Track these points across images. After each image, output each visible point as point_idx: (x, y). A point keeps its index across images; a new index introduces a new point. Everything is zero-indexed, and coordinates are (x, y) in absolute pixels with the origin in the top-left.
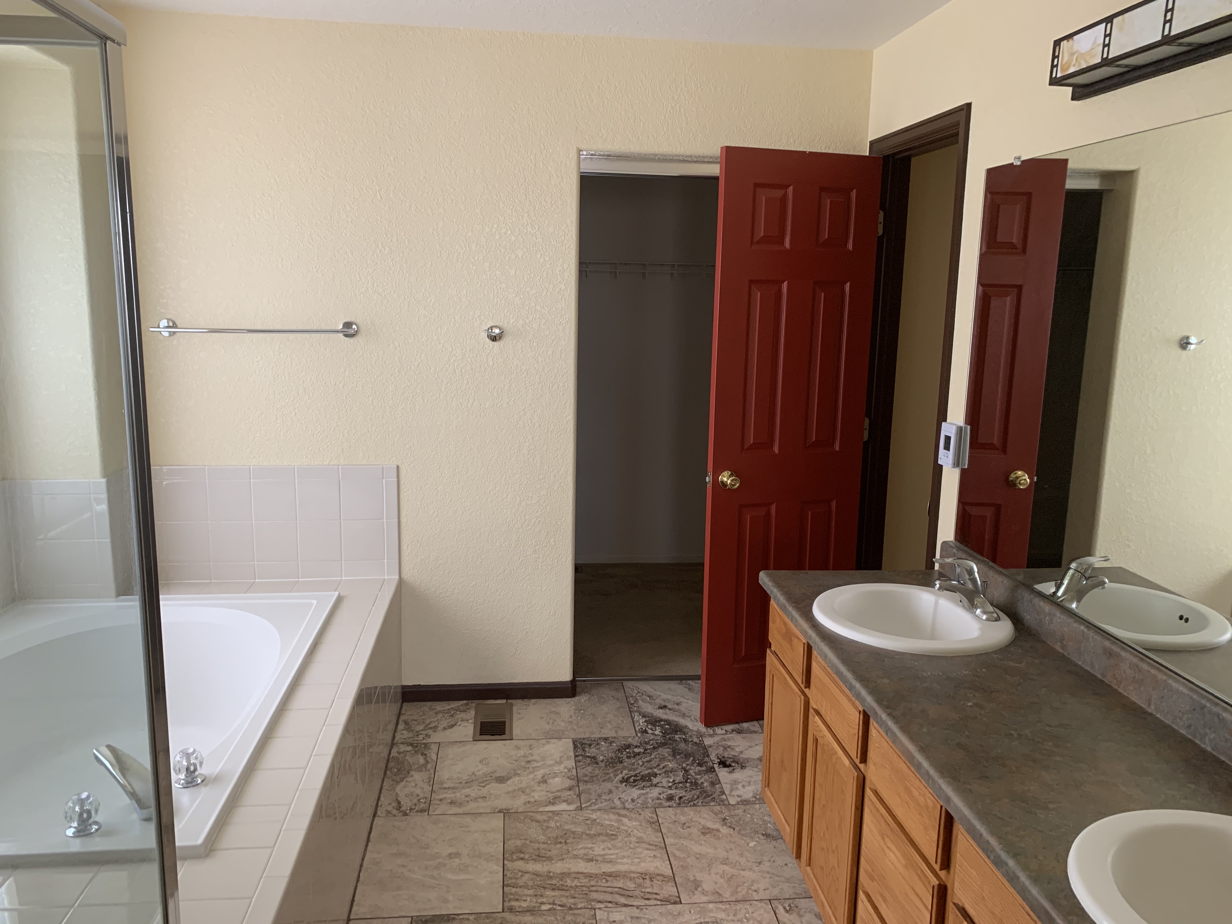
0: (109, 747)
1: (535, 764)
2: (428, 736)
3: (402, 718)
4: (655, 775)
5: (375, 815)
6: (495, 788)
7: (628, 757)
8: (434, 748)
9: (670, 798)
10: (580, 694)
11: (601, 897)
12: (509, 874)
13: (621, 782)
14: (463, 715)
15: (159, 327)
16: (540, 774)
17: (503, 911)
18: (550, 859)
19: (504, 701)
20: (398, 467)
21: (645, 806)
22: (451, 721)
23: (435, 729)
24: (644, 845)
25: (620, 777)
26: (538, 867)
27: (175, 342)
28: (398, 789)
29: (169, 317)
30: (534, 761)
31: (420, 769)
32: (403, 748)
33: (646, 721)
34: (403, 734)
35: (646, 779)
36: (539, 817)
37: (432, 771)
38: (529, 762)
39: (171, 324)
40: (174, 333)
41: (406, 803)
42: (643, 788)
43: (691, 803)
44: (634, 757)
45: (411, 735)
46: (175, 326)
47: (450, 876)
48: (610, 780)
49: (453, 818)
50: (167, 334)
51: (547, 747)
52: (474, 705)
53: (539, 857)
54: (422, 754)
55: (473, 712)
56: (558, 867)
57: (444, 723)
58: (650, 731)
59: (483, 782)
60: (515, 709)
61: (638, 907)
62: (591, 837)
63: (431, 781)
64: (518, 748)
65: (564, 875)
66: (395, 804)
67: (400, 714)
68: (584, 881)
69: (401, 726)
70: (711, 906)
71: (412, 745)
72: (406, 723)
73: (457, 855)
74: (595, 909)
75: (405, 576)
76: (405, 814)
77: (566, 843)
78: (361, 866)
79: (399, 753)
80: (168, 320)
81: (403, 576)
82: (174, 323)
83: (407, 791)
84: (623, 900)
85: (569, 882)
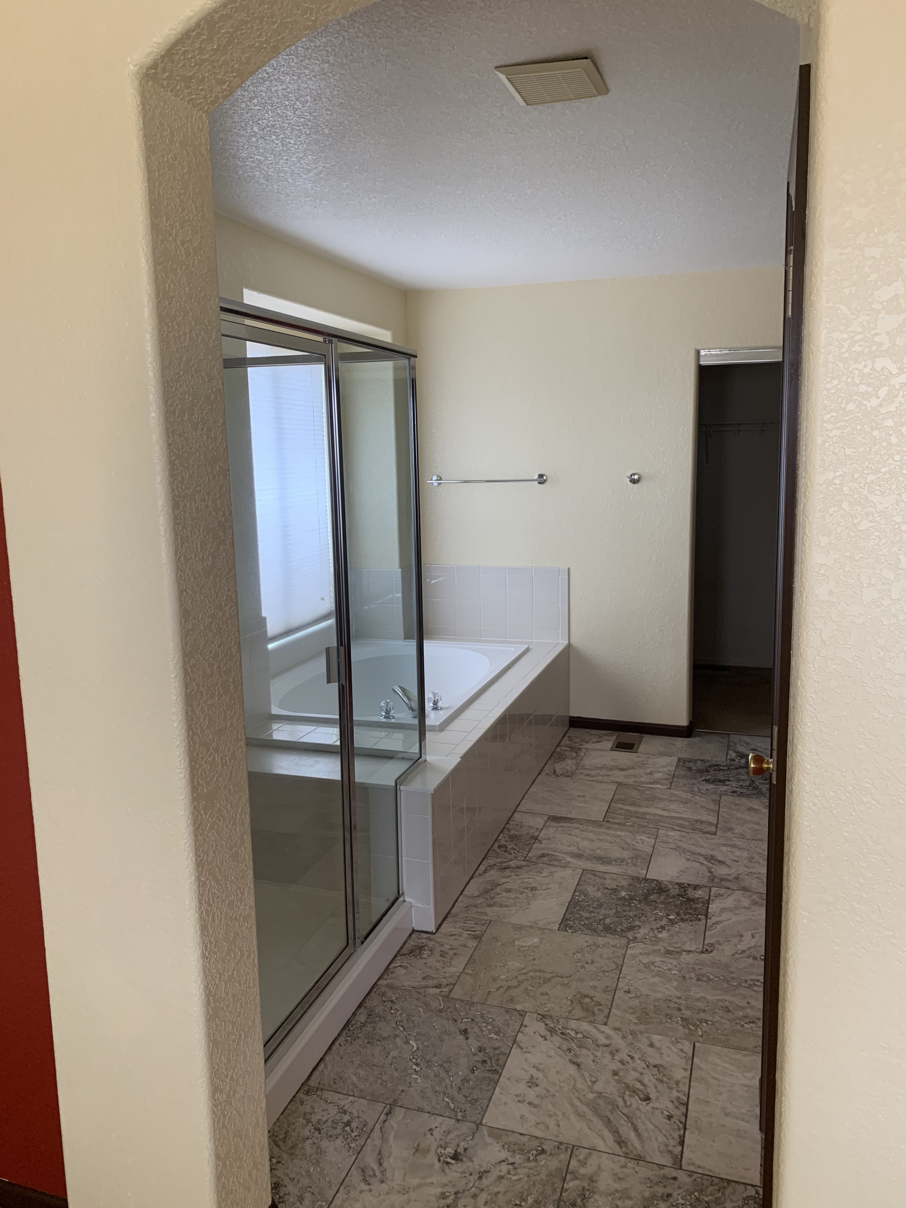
0: (399, 686)
1: (647, 766)
2: (582, 745)
3: (567, 735)
4: (729, 781)
5: (539, 774)
6: (616, 772)
7: (714, 770)
8: (584, 750)
9: (734, 792)
10: (694, 737)
11: (665, 825)
12: (611, 808)
13: (703, 781)
14: (608, 738)
15: (432, 480)
16: (648, 770)
17: (603, 821)
18: (640, 806)
19: (639, 734)
20: (569, 569)
21: (715, 793)
22: (599, 739)
23: (587, 742)
24: (705, 809)
25: (704, 778)
26: (632, 808)
27: (440, 489)
28: (556, 765)
29: (438, 474)
30: (648, 764)
31: (572, 758)
32: (564, 748)
33: (737, 755)
34: (566, 741)
35: (723, 782)
36: (641, 788)
37: (579, 760)
38: (643, 764)
39: (439, 479)
40: (440, 483)
41: (559, 771)
42: (717, 785)
43: (748, 796)
44: (719, 771)
45: (571, 743)
46: (441, 479)
47: (576, 804)
48: (696, 779)
49: (586, 782)
50: (436, 484)
51: (658, 759)
52: (617, 734)
53: (633, 804)
54: (576, 752)
55: (615, 737)
56: (643, 810)
57: (595, 740)
58: (737, 760)
59: (611, 768)
60: (644, 739)
61: (686, 832)
62: (670, 801)
63: (577, 765)
64: (638, 757)
65: (646, 813)
66: (552, 771)
67: (566, 732)
68: (657, 817)
69: (566, 738)
70: (735, 839)
71: (570, 747)
72: (569, 737)
73: (584, 796)
74: (659, 829)
75: (573, 642)
76: (557, 776)
77: (653, 801)
78: (527, 792)
79: (561, 750)
80: (437, 476)
81: (571, 642)
82: (440, 478)
83: (561, 767)
84: (678, 828)
85: (648, 817)
